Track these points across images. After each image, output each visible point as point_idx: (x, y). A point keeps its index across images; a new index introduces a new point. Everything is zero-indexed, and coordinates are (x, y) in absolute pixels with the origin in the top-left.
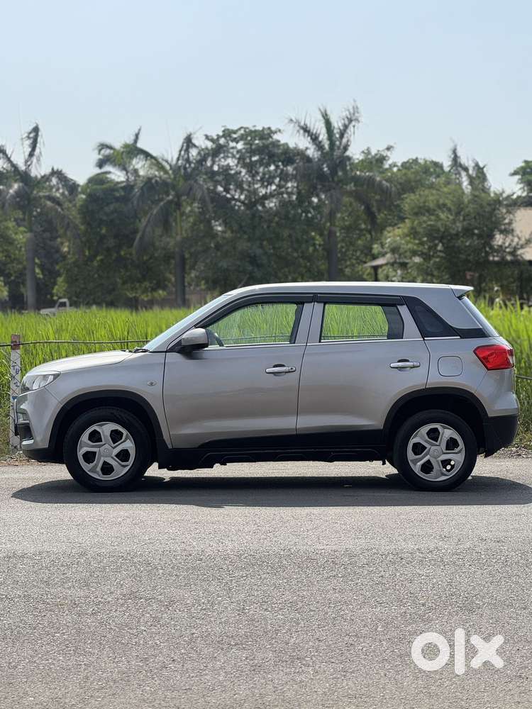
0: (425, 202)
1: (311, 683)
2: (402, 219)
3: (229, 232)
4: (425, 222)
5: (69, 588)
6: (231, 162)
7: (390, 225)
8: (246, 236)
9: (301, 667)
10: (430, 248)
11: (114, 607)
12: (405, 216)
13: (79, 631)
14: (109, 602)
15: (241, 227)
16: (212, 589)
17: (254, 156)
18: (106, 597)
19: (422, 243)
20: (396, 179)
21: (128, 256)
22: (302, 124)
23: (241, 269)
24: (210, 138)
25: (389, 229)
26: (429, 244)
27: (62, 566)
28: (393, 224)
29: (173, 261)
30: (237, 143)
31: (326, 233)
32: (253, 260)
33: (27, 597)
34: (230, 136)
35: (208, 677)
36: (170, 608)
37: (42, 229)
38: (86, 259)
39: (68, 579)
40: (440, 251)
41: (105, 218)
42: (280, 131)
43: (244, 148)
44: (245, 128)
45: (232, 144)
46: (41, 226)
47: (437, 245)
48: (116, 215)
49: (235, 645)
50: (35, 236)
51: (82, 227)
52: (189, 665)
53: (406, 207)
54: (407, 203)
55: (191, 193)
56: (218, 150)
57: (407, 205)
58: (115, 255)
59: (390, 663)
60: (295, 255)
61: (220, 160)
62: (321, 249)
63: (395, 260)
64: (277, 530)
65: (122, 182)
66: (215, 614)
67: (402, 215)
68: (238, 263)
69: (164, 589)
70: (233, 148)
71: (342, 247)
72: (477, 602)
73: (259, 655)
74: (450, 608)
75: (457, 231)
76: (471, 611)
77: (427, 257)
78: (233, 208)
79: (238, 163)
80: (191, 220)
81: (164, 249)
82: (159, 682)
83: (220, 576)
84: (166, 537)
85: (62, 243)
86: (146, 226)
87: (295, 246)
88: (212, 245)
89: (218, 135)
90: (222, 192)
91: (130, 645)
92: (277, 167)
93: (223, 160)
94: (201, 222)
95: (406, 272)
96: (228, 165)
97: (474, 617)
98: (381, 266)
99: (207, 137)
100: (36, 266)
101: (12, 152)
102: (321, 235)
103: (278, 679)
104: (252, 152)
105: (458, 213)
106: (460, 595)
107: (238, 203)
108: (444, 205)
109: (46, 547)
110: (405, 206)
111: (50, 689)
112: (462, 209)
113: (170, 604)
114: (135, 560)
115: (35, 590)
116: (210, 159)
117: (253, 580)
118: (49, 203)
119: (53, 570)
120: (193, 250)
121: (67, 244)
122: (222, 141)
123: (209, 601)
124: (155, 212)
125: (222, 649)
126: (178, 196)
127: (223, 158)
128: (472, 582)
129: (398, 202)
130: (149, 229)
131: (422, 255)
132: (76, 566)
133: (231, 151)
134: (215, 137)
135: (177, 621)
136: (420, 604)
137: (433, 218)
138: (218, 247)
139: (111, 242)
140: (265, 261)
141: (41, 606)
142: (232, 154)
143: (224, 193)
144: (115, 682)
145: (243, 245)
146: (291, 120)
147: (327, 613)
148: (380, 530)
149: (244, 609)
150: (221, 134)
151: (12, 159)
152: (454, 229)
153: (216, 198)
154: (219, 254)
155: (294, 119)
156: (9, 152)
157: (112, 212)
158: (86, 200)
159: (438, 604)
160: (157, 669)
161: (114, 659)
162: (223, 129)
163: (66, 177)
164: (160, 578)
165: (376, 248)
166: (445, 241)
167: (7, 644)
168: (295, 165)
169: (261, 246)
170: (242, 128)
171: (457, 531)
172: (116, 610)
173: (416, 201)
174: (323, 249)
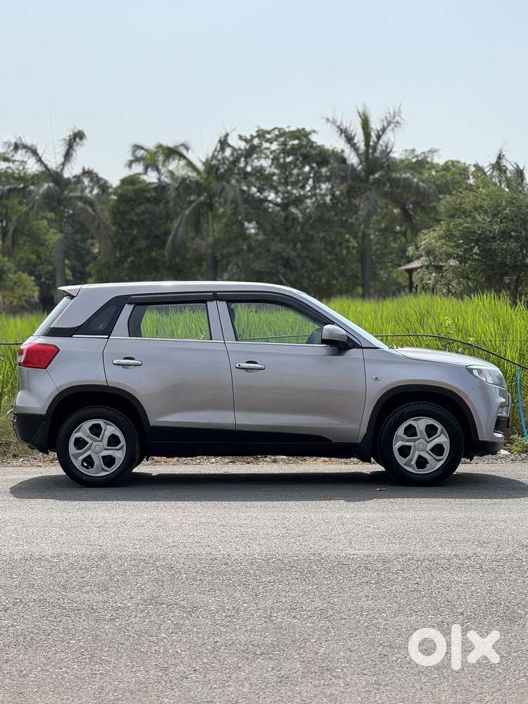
0: (460, 204)
1: (341, 697)
2: (438, 221)
3: (261, 233)
4: (461, 224)
5: (87, 593)
6: (265, 163)
7: (425, 228)
8: (278, 238)
9: (331, 679)
10: (465, 251)
11: (134, 613)
12: (441, 218)
13: (96, 638)
14: (128, 608)
15: (274, 227)
16: (237, 595)
17: (288, 156)
18: (125, 602)
19: (458, 246)
20: (432, 180)
21: (159, 258)
22: (338, 123)
23: (273, 271)
24: (243, 138)
25: (424, 231)
26: (465, 246)
27: (81, 569)
28: (428, 226)
29: (204, 264)
30: (271, 143)
31: (360, 235)
32: (287, 263)
33: (42, 601)
34: (264, 137)
35: (231, 689)
36: (193, 614)
37: (73, 230)
38: (116, 260)
39: (87, 583)
40: (476, 254)
41: (135, 218)
42: (314, 132)
43: (278, 149)
44: (280, 130)
45: (266, 145)
46: (73, 228)
47: (472, 248)
48: (147, 216)
49: (261, 654)
50: (66, 238)
51: (114, 228)
52: (211, 676)
53: (442, 209)
54: (442, 205)
55: (223, 194)
56: (252, 151)
57: (442, 207)
58: (146, 256)
59: (426, 675)
60: (329, 257)
61: (253, 161)
62: (355, 251)
63: (431, 263)
64: (307, 533)
65: (154, 183)
66: (240, 621)
67: (437, 217)
68: (271, 265)
69: (186, 594)
70: (266, 149)
71: (377, 249)
72: (519, 612)
73: (287, 665)
74: (490, 617)
75: (494, 234)
76: (513, 621)
77: (462, 259)
78: (266, 210)
79: (272, 163)
80: (224, 220)
81: (195, 250)
82: (178, 693)
83: (246, 581)
84: (191, 540)
85: (93, 245)
86: (179, 227)
87: (329, 248)
88: (245, 247)
89: (251, 136)
90: (255, 193)
91: (150, 654)
92: (312, 168)
93: (256, 161)
94: (233, 224)
95: (440, 275)
96: (261, 166)
97: (516, 627)
98: (416, 269)
99: (240, 137)
100: (66, 267)
101: (44, 152)
102: (355, 237)
103: (307, 692)
104: (286, 153)
105: (495, 215)
106: (501, 604)
107: (271, 205)
108: (481, 207)
109: (65, 549)
110: (440, 208)
111: (62, 699)
112: (499, 212)
113: (193, 610)
114: (158, 564)
115: (51, 594)
116: (243, 159)
117: (281, 586)
118: (80, 204)
119: (71, 573)
120: (225, 251)
121: (97, 245)
122: (256, 142)
123: (234, 608)
124: (187, 212)
125: (247, 659)
126: (211, 197)
127: (256, 158)
128: (514, 590)
129: (434, 204)
130: (181, 229)
131: (458, 257)
132: (95, 569)
133: (265, 151)
134: (249, 138)
135: (199, 629)
136: (458, 613)
137: (469, 220)
138: (250, 249)
139: (142, 244)
140: (298, 263)
141: (57, 611)
142: (266, 154)
143: (258, 194)
144: (132, 693)
145: (276, 246)
146: (328, 120)
147: (359, 622)
148: (415, 535)
149: (271, 616)
150: (255, 134)
151: (43, 159)
152: (491, 232)
153: (249, 199)
154: (251, 255)
155: (331, 119)
156: (40, 151)
157: (143, 213)
158: (117, 201)
159: (477, 613)
160: (177, 679)
161: (132, 668)
162: (256, 129)
163: (97, 176)
164: (183, 583)
165: (411, 250)
166: (481, 244)
167: (19, 651)
168: (330, 166)
169: (295, 249)
170: (276, 128)
171: (496, 537)
172: (136, 616)
173: (452, 203)
174: (357, 252)
